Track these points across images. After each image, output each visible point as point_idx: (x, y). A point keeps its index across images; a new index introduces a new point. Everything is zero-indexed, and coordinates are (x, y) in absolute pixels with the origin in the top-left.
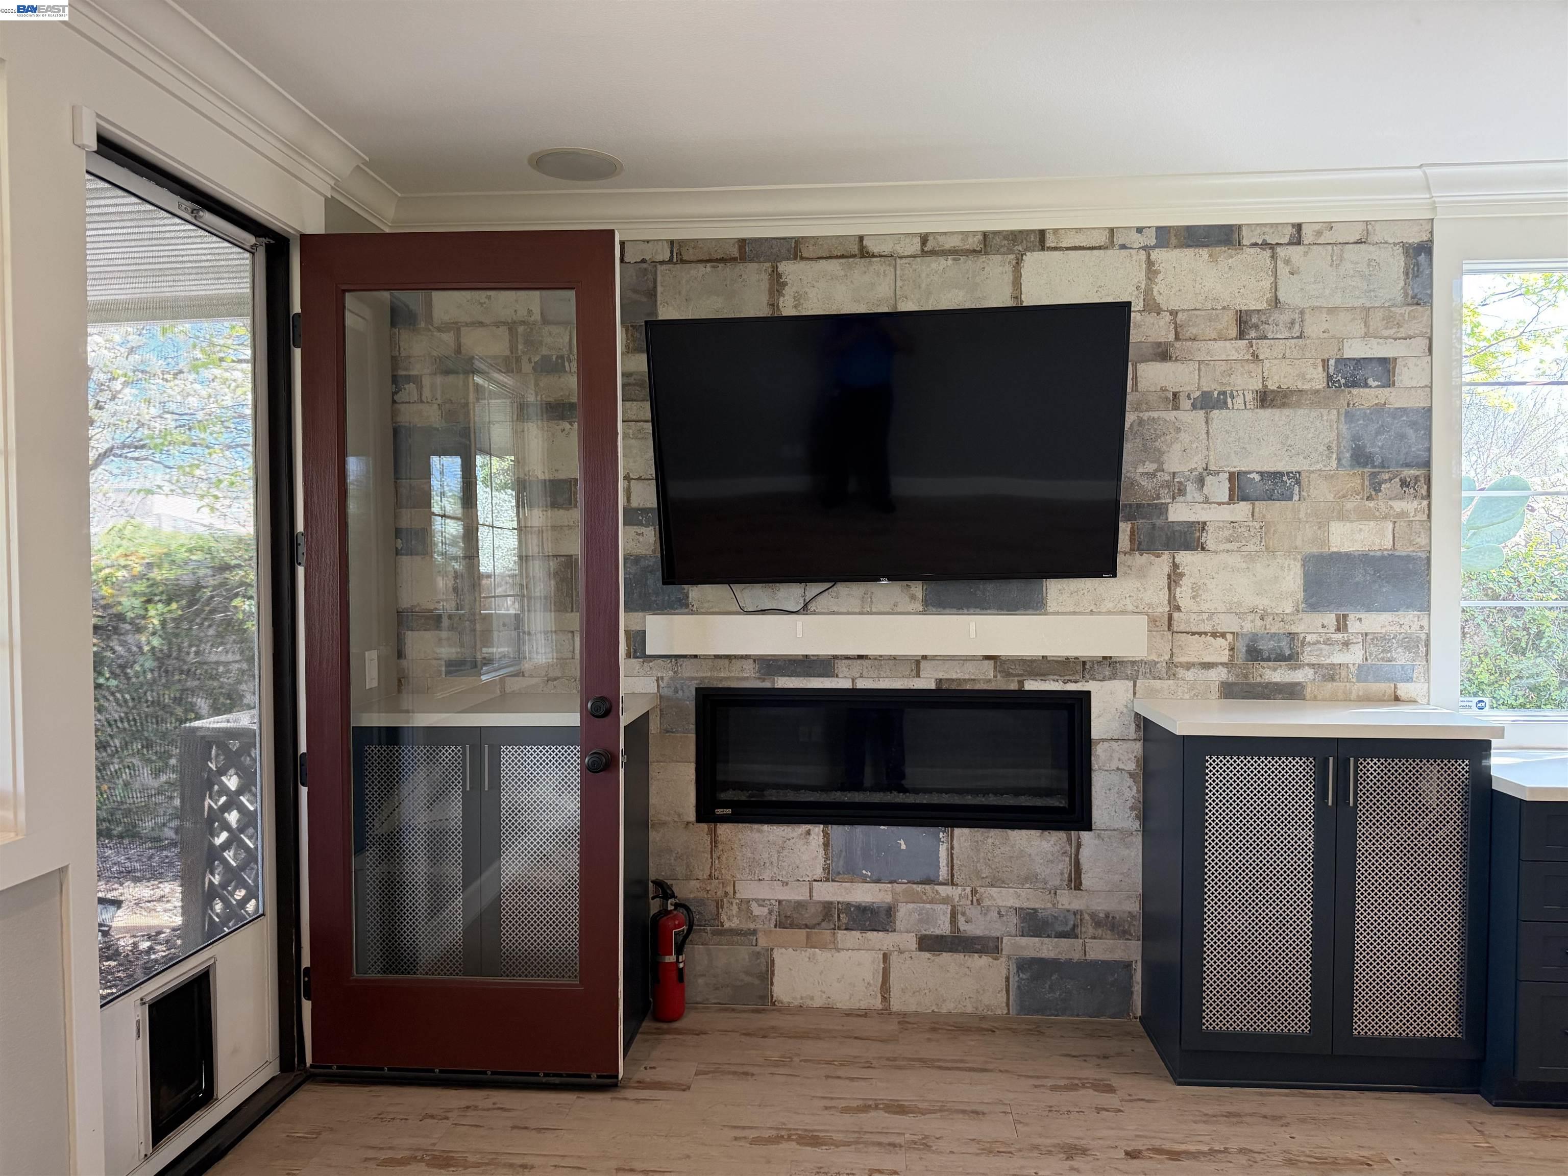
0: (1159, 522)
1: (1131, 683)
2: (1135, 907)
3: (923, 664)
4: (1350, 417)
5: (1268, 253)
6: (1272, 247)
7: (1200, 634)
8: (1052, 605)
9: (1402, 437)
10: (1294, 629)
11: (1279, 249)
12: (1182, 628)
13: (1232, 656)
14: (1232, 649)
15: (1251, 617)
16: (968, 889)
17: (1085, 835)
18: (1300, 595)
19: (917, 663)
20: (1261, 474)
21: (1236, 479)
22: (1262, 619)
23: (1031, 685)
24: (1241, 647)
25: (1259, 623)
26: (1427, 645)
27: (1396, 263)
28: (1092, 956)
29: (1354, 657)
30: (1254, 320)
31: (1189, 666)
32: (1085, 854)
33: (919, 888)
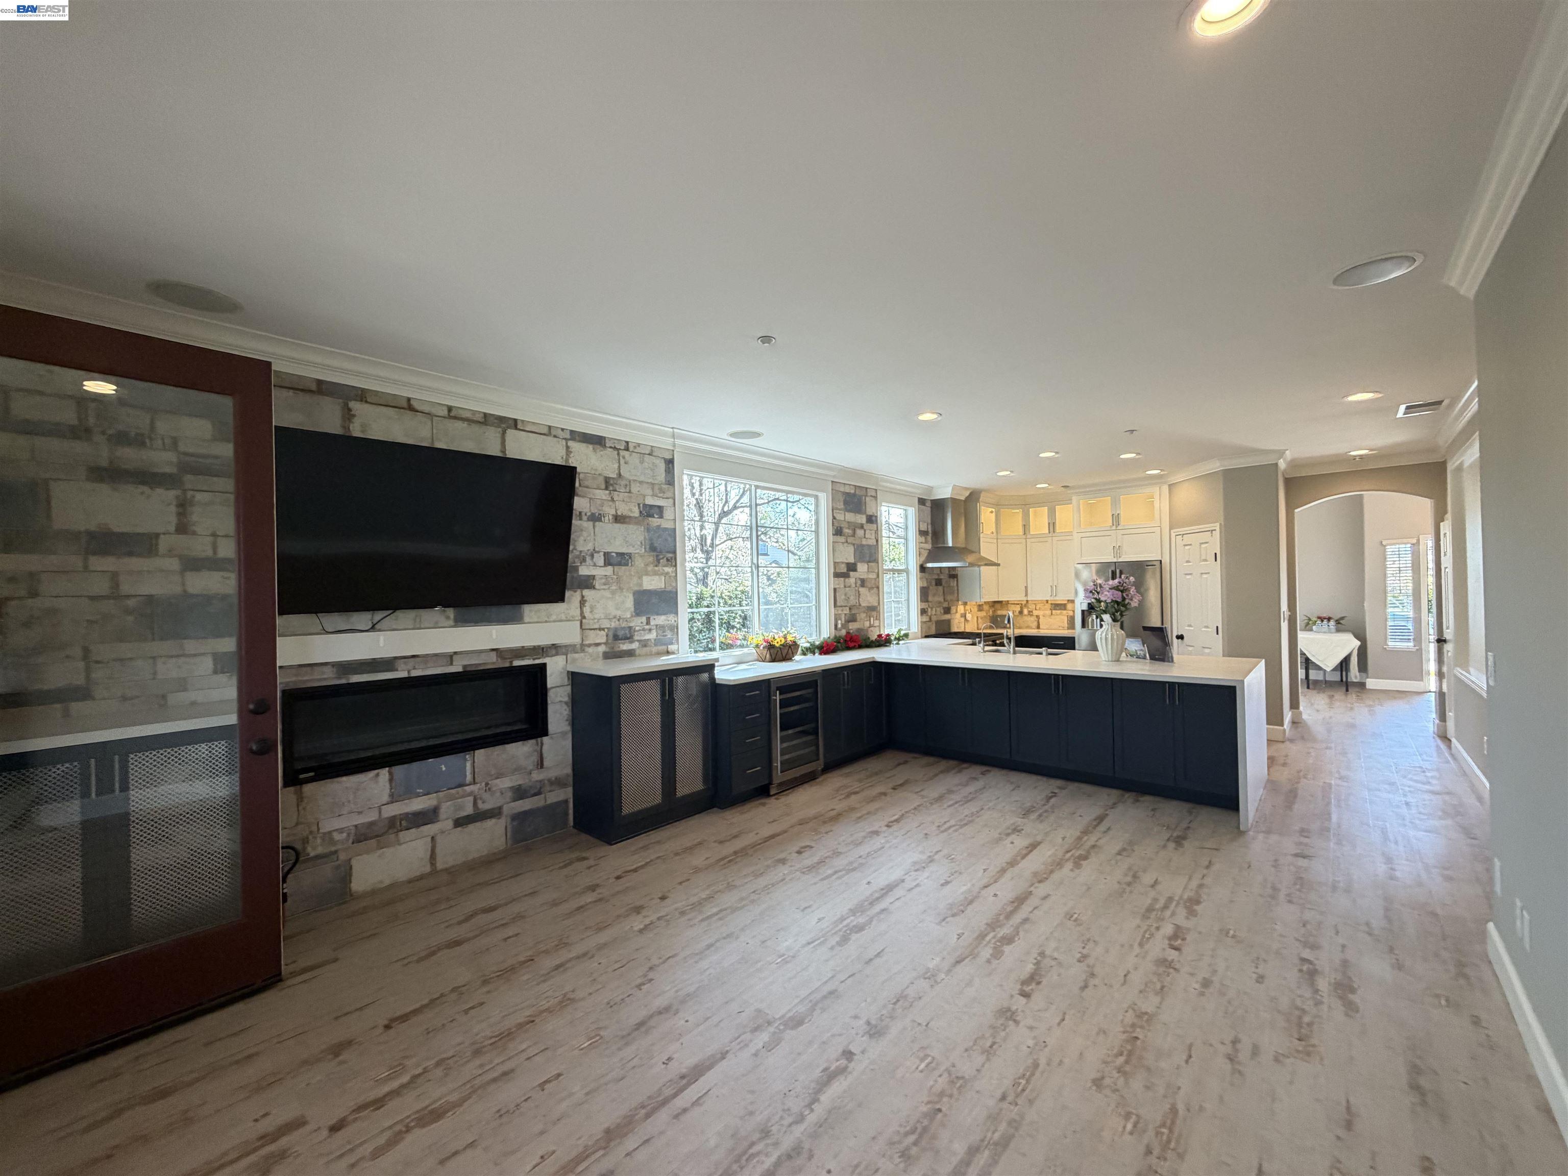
0: (575, 575)
1: (565, 657)
2: (569, 770)
3: (455, 657)
4: (648, 530)
5: (616, 452)
6: (618, 450)
7: (594, 629)
8: (526, 619)
9: (666, 540)
10: (632, 625)
11: (620, 451)
12: (587, 627)
13: (607, 640)
14: (607, 636)
15: (614, 620)
16: (483, 784)
17: (545, 739)
18: (633, 609)
19: (450, 658)
20: (617, 553)
21: (607, 555)
22: (619, 620)
23: (517, 663)
24: (611, 634)
25: (617, 622)
26: (677, 629)
27: (662, 466)
28: (549, 802)
29: (653, 636)
30: (612, 482)
31: (589, 645)
32: (545, 748)
33: (453, 791)
